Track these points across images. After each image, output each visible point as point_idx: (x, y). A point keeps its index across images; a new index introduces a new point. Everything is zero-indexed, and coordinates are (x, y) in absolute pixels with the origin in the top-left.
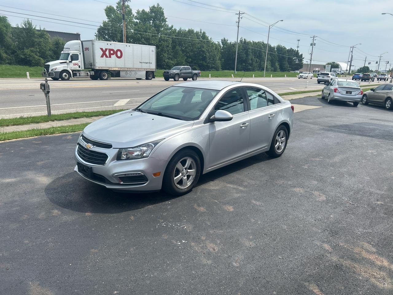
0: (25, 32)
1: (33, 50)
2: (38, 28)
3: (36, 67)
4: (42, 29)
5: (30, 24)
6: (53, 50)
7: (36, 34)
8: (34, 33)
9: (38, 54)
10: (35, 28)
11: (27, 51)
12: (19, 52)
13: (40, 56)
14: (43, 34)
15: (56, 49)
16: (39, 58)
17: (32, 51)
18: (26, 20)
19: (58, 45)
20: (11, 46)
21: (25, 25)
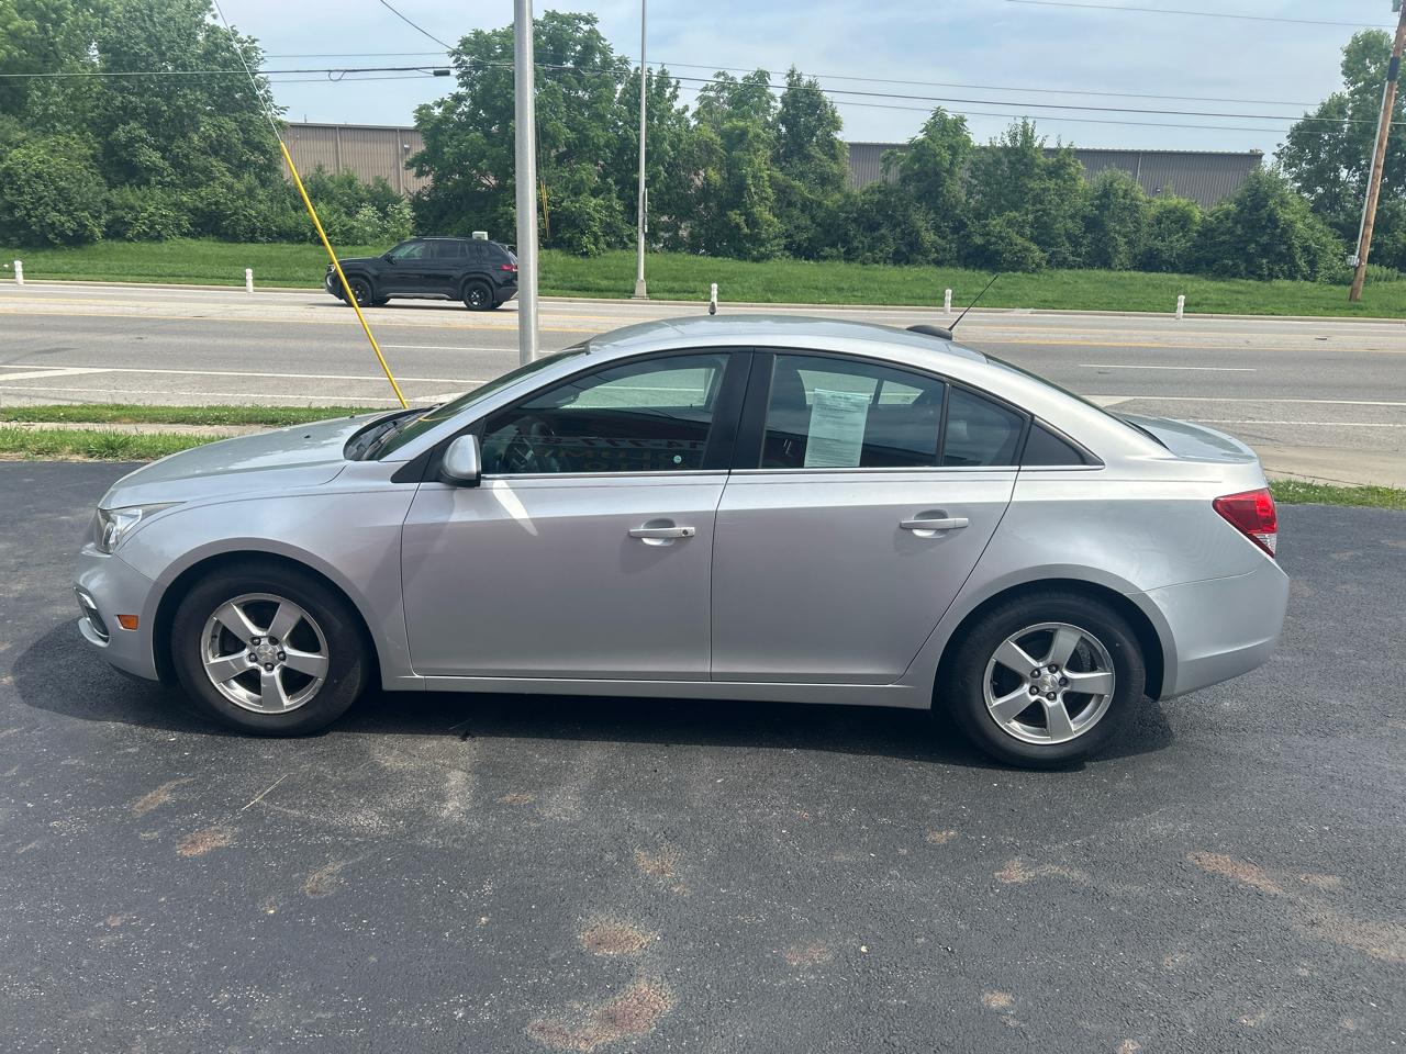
0: (1009, 162)
1: (1015, 217)
2: (1051, 144)
3: (1011, 273)
4: (1064, 146)
5: (1027, 136)
6: (1084, 218)
7: (1038, 166)
8: (1032, 163)
9: (1028, 231)
10: (1041, 145)
11: (996, 224)
12: (973, 226)
13: (1033, 239)
14: (1061, 163)
15: (1097, 212)
16: (1027, 244)
17: (1010, 223)
18: (1020, 122)
19: (1108, 198)
20: (955, 207)
21: (1013, 138)
